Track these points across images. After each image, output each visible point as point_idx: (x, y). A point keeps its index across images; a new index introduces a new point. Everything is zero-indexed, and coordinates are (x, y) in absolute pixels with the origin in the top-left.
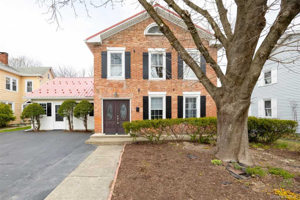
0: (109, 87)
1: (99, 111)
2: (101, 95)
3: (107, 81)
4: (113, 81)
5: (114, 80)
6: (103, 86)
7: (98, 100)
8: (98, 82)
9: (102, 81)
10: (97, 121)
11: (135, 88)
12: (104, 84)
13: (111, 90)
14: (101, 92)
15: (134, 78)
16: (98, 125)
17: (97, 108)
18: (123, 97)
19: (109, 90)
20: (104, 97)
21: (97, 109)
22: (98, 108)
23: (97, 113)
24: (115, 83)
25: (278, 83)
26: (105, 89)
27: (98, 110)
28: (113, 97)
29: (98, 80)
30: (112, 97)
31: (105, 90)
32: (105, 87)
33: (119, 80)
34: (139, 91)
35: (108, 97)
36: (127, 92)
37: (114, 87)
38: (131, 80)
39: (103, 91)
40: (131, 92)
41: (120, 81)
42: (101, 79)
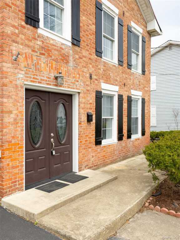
0: (44, 54)
1: (17, 123)
2: (23, 73)
3: (38, 37)
4: (52, 42)
5: (53, 40)
6: (28, 46)
7: (16, 86)
8: (17, 31)
9: (26, 30)
10: (12, 154)
11: (85, 70)
12: (31, 44)
13: (47, 65)
14: (22, 65)
15: (84, 49)
16: (13, 167)
17: (11, 112)
18: (69, 87)
19: (43, 65)
20: (32, 81)
21: (12, 116)
22: (15, 112)
23: (12, 127)
24: (55, 50)
25: (157, 90)
26: (35, 58)
27: (15, 119)
28: (50, 85)
29: (16, 24)
30: (48, 84)
31: (32, 62)
32: (33, 51)
33: (62, 44)
34: (91, 77)
35: (39, 82)
36: (74, 77)
37: (53, 57)
38: (81, 50)
39: (29, 62)
40: (81, 78)
41: (63, 47)
42: (23, 23)
